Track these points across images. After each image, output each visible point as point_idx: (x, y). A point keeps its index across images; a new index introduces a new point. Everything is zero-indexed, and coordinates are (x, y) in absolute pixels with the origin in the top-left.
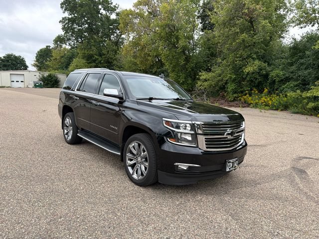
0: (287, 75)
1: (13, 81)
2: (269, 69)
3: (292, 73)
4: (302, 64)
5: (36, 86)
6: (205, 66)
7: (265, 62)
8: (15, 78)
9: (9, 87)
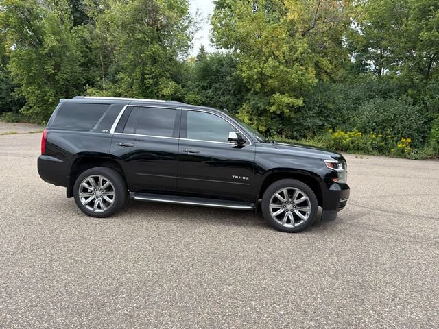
0: (204, 101)
2: (183, 91)
3: (207, 97)
4: (217, 88)
6: (82, 79)
7: (178, 83)
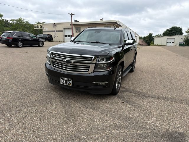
1: (168, 42)
5: (180, 45)
8: (169, 41)
9: (165, 46)
